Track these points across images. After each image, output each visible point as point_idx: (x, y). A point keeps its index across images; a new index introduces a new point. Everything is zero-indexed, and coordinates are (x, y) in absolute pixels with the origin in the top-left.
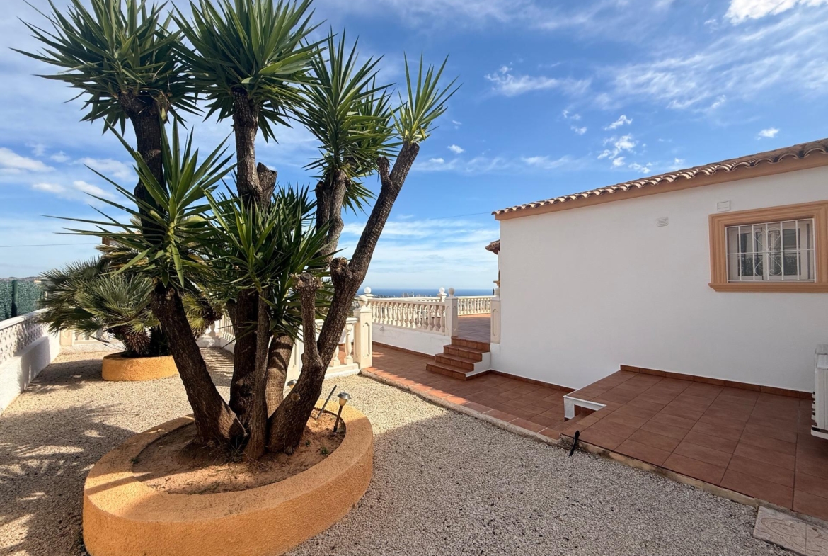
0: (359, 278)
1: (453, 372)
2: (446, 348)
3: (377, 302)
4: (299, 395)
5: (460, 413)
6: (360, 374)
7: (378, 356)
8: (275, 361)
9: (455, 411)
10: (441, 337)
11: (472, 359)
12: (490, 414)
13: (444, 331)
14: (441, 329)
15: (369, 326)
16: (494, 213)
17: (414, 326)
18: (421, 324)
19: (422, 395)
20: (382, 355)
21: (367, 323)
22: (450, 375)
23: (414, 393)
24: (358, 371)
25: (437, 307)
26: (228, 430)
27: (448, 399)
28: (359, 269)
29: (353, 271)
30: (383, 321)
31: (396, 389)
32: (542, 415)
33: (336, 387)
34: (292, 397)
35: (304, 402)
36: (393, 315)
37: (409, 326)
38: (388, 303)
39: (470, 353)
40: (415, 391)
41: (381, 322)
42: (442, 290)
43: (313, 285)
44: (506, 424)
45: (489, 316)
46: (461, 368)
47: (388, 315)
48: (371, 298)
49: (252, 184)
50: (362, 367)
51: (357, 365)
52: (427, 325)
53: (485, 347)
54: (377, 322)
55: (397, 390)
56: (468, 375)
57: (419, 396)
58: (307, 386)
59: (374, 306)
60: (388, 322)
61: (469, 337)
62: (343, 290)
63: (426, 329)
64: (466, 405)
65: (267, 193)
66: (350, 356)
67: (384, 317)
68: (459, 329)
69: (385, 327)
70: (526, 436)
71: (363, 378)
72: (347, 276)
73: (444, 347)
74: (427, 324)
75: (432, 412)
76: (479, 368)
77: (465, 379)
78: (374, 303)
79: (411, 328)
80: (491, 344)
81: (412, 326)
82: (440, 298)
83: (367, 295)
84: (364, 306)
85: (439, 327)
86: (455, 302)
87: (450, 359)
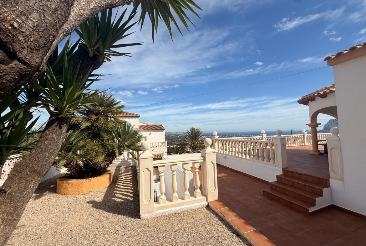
2: (278, 177)
3: (222, 141)
6: (208, 207)
7: (223, 176)
10: (273, 167)
13: (274, 163)
14: (272, 161)
15: (214, 164)
17: (248, 157)
18: (254, 156)
21: (211, 162)
22: (289, 206)
24: (205, 203)
25: (267, 144)
30: (226, 152)
36: (232, 148)
37: (244, 156)
39: (305, 185)
42: (263, 131)
47: (229, 148)
48: (218, 138)
50: (210, 200)
51: (204, 198)
52: (259, 157)
53: (324, 183)
54: (222, 152)
56: (311, 210)
59: (220, 143)
60: (229, 153)
63: (258, 160)
66: (199, 190)
67: (226, 150)
69: (227, 156)
71: (209, 213)
73: (276, 176)
76: (321, 203)
77: (308, 214)
78: (219, 141)
79: (246, 159)
80: (331, 180)
81: (246, 157)
82: (261, 137)
83: (215, 136)
84: (210, 147)
85: (269, 159)
86: (283, 141)
87: (286, 190)
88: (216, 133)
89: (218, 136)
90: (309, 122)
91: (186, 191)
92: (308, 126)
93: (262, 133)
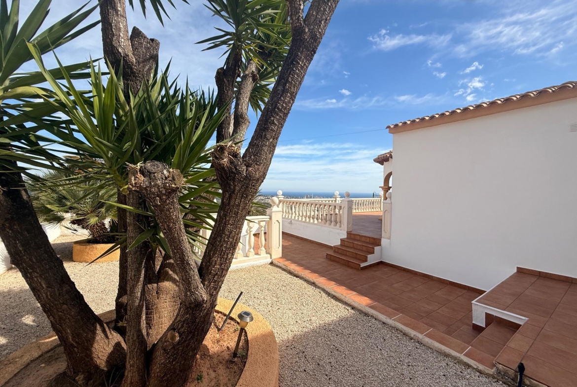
0: (257, 176)
1: (349, 261)
2: (342, 240)
3: (287, 202)
4: (177, 334)
5: (366, 314)
6: (272, 263)
7: (287, 244)
8: (168, 272)
9: (361, 312)
10: (338, 231)
11: (365, 251)
12: (399, 320)
13: (340, 227)
14: (338, 225)
15: (279, 223)
16: (389, 127)
17: (316, 222)
18: (322, 220)
19: (327, 290)
20: (290, 243)
21: (277, 221)
22: (347, 264)
23: (319, 288)
24: (269, 261)
25: (335, 207)
26: (105, 358)
27: (352, 297)
28: (257, 162)
29: (248, 166)
30: (291, 217)
31: (301, 281)
32: (439, 311)
33: (242, 293)
34: (169, 335)
35: (185, 341)
36: (299, 212)
37: (312, 221)
38: (295, 203)
39: (363, 246)
40: (319, 285)
41: (290, 217)
42: (337, 193)
43: (164, 184)
44: (420, 336)
45: (381, 214)
46: (356, 258)
47: (295, 212)
48: (282, 199)
49: (120, 50)
50: (274, 257)
51: (269, 255)
52: (331, 222)
53: (377, 242)
54: (287, 217)
55: (303, 282)
56: (363, 265)
57: (324, 290)
58: (188, 324)
59: (285, 205)
60: (295, 217)
61: (361, 232)
62: (233, 192)
63: (325, 224)
64: (372, 307)
65: (144, 66)
66: (263, 248)
67: (292, 214)
68: (353, 224)
69: (292, 221)
70: (447, 355)
71: (273, 268)
72: (239, 173)
74: (326, 220)
75: (338, 312)
76: (372, 259)
77: (360, 269)
78: (284, 202)
79: (313, 223)
80: (382, 239)
81: (314, 221)
82: (335, 199)
83: (279, 196)
84: (276, 206)
85: (336, 222)
86: (350, 204)
87: (346, 251)
88: (280, 192)
89: (283, 197)
90: (382, 185)
91: (250, 249)
92: (381, 189)
93: (335, 194)
